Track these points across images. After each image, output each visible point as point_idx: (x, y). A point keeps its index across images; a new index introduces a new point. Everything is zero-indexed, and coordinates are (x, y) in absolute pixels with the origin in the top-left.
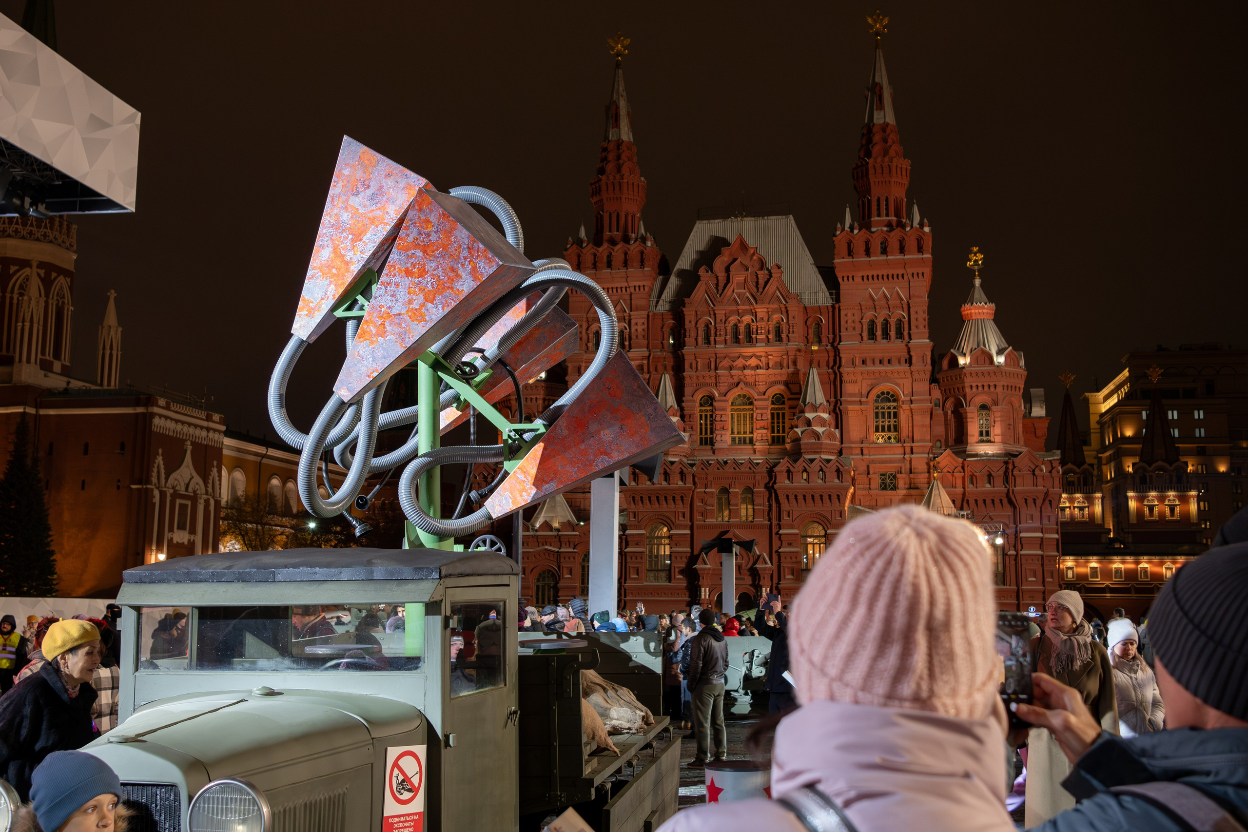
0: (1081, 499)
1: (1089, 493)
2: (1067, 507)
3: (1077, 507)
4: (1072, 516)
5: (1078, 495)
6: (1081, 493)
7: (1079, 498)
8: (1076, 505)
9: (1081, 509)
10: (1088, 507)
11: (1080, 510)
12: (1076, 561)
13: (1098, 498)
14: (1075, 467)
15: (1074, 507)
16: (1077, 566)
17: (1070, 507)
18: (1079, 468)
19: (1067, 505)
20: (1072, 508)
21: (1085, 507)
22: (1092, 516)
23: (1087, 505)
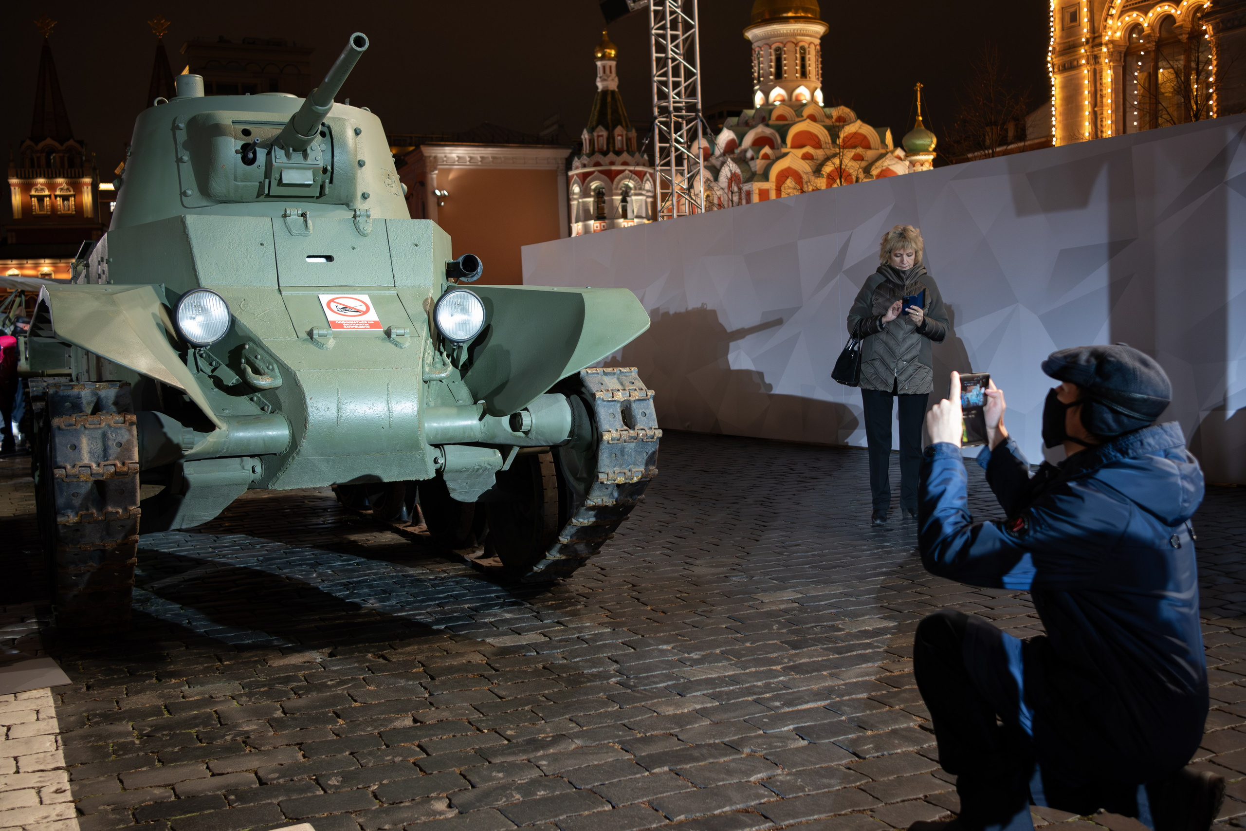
0: (65, 186)
1: (75, 177)
2: (46, 196)
3: (60, 196)
4: (53, 207)
5: (60, 180)
6: (64, 177)
7: (61, 184)
8: (58, 193)
9: (65, 198)
10: (74, 196)
11: (64, 200)
12: (53, 265)
13: (87, 184)
14: (56, 144)
15: (56, 196)
16: (55, 272)
17: (50, 196)
18: (62, 144)
19: (47, 193)
20: (53, 197)
21: (71, 196)
22: (79, 207)
23: (72, 193)
